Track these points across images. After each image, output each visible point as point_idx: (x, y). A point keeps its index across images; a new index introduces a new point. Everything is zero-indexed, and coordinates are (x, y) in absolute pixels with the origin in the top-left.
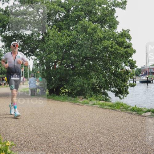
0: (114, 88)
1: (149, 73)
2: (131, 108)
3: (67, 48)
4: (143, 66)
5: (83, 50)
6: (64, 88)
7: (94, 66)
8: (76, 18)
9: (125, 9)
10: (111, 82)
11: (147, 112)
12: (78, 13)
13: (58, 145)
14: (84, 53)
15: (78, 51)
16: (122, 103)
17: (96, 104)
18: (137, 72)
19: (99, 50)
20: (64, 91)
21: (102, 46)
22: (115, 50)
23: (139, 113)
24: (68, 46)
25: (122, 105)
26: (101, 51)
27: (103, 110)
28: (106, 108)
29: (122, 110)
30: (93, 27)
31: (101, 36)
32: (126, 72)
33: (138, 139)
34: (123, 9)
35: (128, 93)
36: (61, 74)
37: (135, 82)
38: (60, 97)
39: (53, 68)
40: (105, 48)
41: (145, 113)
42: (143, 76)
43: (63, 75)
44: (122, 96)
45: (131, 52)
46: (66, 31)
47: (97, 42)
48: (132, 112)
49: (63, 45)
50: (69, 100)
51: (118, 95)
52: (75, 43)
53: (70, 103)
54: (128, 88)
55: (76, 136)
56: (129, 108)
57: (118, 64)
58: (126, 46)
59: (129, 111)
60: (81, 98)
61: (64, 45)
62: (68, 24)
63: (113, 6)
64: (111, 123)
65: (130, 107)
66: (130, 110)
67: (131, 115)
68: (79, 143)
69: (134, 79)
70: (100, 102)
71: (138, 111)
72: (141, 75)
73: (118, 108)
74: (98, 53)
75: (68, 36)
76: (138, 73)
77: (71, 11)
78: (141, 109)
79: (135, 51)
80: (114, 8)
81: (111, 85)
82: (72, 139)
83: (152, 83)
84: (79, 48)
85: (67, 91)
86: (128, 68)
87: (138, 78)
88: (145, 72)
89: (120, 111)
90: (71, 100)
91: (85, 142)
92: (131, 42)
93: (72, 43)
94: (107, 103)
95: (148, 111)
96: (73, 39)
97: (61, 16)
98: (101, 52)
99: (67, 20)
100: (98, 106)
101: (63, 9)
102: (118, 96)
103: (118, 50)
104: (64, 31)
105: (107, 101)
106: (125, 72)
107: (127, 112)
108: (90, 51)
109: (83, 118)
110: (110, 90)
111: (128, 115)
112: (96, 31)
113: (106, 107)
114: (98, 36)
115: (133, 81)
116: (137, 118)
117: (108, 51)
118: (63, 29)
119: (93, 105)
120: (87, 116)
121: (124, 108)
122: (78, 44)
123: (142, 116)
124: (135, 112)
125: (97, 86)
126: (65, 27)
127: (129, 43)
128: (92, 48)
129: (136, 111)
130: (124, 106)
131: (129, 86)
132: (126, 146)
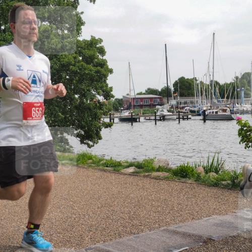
0: (78, 131)
1: (134, 106)
2: (105, 161)
4: (125, 95)
9: (94, 2)
10: (74, 121)
11: (128, 167)
16: (91, 154)
18: (116, 105)
19: (54, 69)
21: (59, 61)
22: (80, 69)
25: (90, 158)
29: (91, 166)
32: (98, 105)
33: (112, 210)
35: (100, 138)
40: (63, 66)
41: (125, 170)
42: (125, 111)
44: (91, 143)
45: (105, 73)
48: (107, 168)
51: (85, 142)
54: (100, 130)
55: (9, 213)
56: (102, 162)
57: (84, 91)
58: (97, 63)
59: (101, 167)
64: (71, 187)
65: (102, 160)
66: (103, 165)
67: (105, 173)
68: (13, 224)
69: (112, 116)
71: (115, 166)
72: (122, 110)
73: (83, 163)
76: (118, 105)
78: (119, 162)
79: (111, 71)
81: (73, 125)
82: (3, 218)
83: (139, 121)
86: (101, 98)
87: (117, 115)
88: (128, 104)
89: (86, 167)
92: (104, 57)
95: (131, 165)
102: (85, 144)
103: (85, 69)
107: (99, 168)
111: (98, 174)
115: (109, 119)
116: (114, 177)
117: (68, 70)
121: (94, 163)
123: (122, 174)
124: (110, 168)
127: (102, 59)
129: (112, 167)
130: (94, 159)
131: (102, 127)
132: (94, 223)
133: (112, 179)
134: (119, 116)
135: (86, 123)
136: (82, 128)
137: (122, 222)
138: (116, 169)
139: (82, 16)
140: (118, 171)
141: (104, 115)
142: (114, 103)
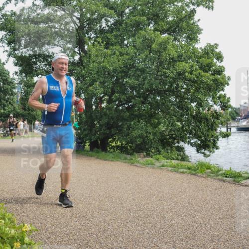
0: (195, 140)
2: (224, 171)
3: (120, 74)
5: (145, 79)
6: (114, 139)
7: (163, 104)
8: (133, 27)
9: (212, 9)
10: (191, 131)
12: (137, 18)
13: (105, 231)
14: (148, 83)
15: (138, 80)
16: (209, 163)
17: (167, 166)
18: (233, 114)
19: (171, 78)
20: (114, 144)
21: (176, 70)
22: (197, 77)
23: (237, 179)
24: (121, 72)
25: (209, 168)
26: (173, 79)
27: (177, 174)
28: (183, 173)
29: (210, 175)
30: (160, 41)
31: (173, 55)
32: (215, 114)
33: (234, 222)
34: (209, 9)
35: (217, 148)
36: (110, 118)
37: (229, 130)
38: (108, 154)
39: (97, 108)
40: (179, 74)
41: (244, 181)
42: (242, 120)
43: (113, 119)
46: (118, 47)
47: (168, 64)
48: (225, 178)
49: (113, 69)
50: (122, 158)
52: (133, 66)
53: (124, 164)
54: (218, 140)
55: (134, 217)
56: (221, 172)
57: (201, 100)
58: (214, 71)
59: (220, 177)
60: (142, 156)
61: (115, 71)
62: (120, 35)
63: (193, 4)
64: (191, 196)
65: (221, 170)
66: (222, 175)
69: (229, 125)
70: (173, 161)
71: (235, 178)
72: (240, 119)
73: (201, 172)
74: (170, 82)
75: (121, 56)
76: (235, 114)
77: (125, 14)
78: (239, 173)
80: (195, 7)
81: (190, 134)
82: (128, 221)
84: (138, 75)
85: (119, 143)
86: (217, 108)
87: (234, 124)
88: (246, 113)
89: (205, 176)
90: (125, 159)
91: (149, 226)
92: (222, 64)
93: (127, 66)
94: (184, 163)
96: (129, 61)
97: (109, 24)
98: (175, 80)
99: (119, 29)
100: (170, 169)
101: (113, 11)
102: (201, 153)
104: (114, 47)
105: (184, 160)
106: (213, 115)
107: (217, 178)
108: (156, 79)
109: (146, 188)
110: (189, 143)
111: (218, 184)
112: (166, 48)
113: (182, 170)
114: (169, 55)
115: (226, 128)
116: (234, 188)
117: (185, 79)
118: (112, 45)
119: (161, 166)
120: (151, 186)
121: (212, 172)
122: (138, 69)
123: (242, 185)
124: (229, 179)
125: (168, 137)
126: (116, 40)
127: (220, 66)
128: (159, 74)
129: (231, 177)
130: (213, 168)
131: (219, 136)
132: (216, 233)
133: (232, 190)
134: (237, 125)
135: (202, 133)
136: (199, 137)
137: (246, 235)
138: (236, 180)
139: (199, 24)
140: (238, 182)
141: (222, 124)
142: (231, 113)
